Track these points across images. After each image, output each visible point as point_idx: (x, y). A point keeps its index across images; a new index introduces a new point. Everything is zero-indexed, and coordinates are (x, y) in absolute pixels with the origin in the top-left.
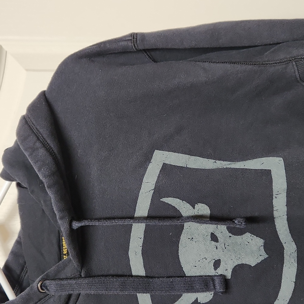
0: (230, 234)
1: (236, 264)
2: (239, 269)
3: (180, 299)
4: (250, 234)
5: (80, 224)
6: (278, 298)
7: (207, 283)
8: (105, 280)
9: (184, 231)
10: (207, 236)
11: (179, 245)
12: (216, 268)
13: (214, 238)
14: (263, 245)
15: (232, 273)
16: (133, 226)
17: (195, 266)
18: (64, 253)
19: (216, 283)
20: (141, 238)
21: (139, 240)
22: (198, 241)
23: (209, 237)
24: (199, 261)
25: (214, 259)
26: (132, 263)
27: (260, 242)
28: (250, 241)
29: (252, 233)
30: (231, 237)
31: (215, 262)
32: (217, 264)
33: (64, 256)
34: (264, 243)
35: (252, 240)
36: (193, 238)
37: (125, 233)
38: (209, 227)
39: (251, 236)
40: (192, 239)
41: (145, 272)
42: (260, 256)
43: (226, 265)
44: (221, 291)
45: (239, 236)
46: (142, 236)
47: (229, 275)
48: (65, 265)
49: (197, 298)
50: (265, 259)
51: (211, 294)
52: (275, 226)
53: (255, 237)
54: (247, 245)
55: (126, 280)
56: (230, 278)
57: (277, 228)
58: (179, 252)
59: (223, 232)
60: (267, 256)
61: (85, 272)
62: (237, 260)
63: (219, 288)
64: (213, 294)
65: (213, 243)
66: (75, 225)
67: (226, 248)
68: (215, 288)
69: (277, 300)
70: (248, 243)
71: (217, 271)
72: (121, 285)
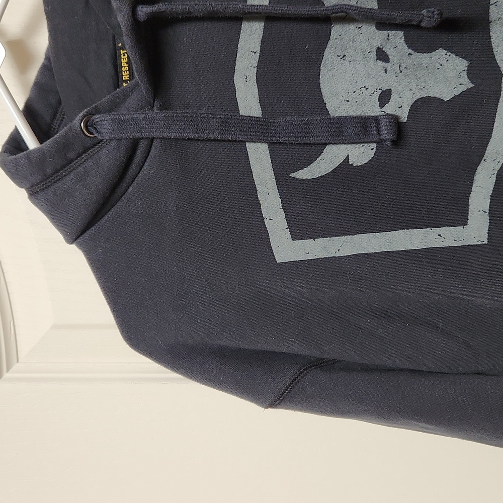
0: (410, 50)
1: (418, 97)
2: (422, 106)
3: (320, 158)
4: (445, 52)
5: (151, 9)
6: (485, 158)
7: (367, 127)
8: (194, 116)
9: (330, 43)
10: (370, 52)
11: (321, 66)
12: (382, 105)
13: (382, 55)
14: (466, 69)
15: (409, 112)
16: (241, 31)
17: (347, 101)
18: (124, 79)
19: (382, 125)
20: (255, 53)
21: (251, 56)
22: (353, 60)
23: (373, 55)
24: (354, 92)
25: (380, 89)
26: (239, 95)
27: (461, 64)
28: (444, 62)
29: (450, 49)
30: (411, 55)
31: (381, 93)
32: (385, 97)
33: (125, 85)
34: (468, 66)
35: (447, 61)
36: (345, 56)
37: (228, 43)
38: (374, 37)
39: (446, 54)
40: (343, 57)
41: (261, 112)
42: (460, 84)
43: (400, 100)
44: (388, 137)
45: (425, 54)
46: (258, 49)
47: (404, 116)
48: (126, 95)
49: (348, 157)
50: (469, 90)
51: (372, 149)
52: (490, 38)
53: (453, 55)
54: (438, 69)
55: (229, 118)
56: (405, 120)
57: (492, 43)
58: (320, 77)
59: (399, 47)
60: (472, 85)
61: (160, 105)
62: (420, 91)
63: (386, 133)
64: (375, 150)
65: (380, 63)
66: (142, 11)
67: (401, 72)
68: (379, 133)
69: (483, 160)
70: (441, 65)
71: (383, 109)
72: (220, 125)
